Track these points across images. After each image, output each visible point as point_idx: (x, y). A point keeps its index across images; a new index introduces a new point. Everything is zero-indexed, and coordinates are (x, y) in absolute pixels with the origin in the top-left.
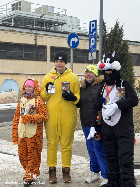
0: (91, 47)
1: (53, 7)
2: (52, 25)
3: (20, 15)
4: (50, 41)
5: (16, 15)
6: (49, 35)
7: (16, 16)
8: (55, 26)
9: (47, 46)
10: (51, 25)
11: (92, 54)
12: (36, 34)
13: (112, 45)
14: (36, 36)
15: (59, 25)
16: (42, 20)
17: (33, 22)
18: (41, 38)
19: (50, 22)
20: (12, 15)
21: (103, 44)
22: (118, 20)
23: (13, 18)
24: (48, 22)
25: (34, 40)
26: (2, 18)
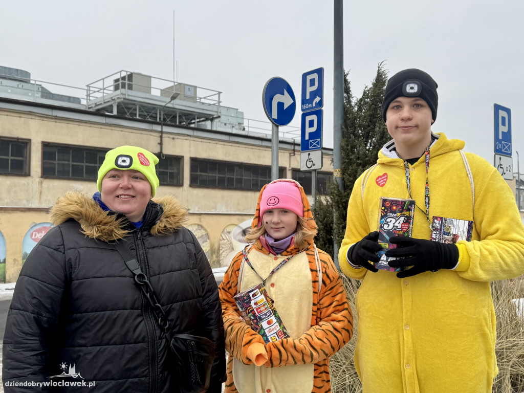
0: (307, 138)
1: (195, 87)
2: (193, 121)
3: (131, 98)
4: (190, 147)
5: (121, 98)
6: (188, 135)
7: (122, 100)
8: (198, 122)
9: (183, 157)
10: (191, 120)
11: (309, 154)
12: (162, 132)
13: (369, 128)
14: (161, 137)
15: (207, 119)
16: (174, 110)
17: (156, 114)
18: (172, 140)
19: (190, 114)
20: (113, 98)
21: (343, 127)
22: (382, 64)
23: (117, 104)
24: (184, 113)
25: (159, 144)
26: (93, 106)
